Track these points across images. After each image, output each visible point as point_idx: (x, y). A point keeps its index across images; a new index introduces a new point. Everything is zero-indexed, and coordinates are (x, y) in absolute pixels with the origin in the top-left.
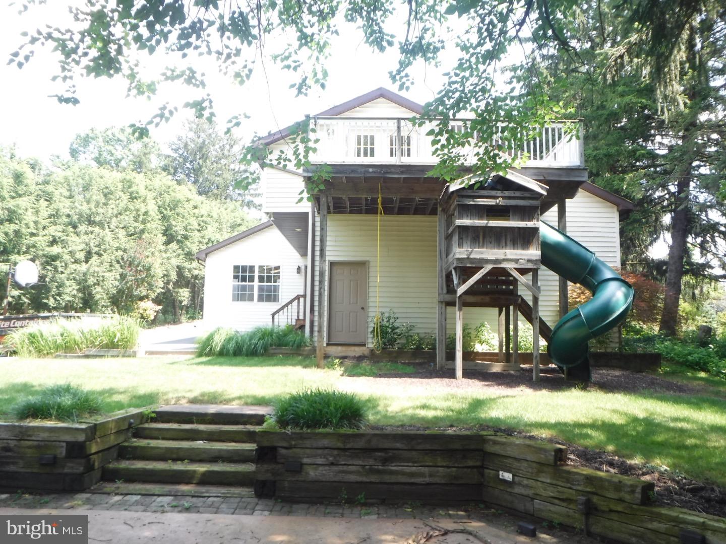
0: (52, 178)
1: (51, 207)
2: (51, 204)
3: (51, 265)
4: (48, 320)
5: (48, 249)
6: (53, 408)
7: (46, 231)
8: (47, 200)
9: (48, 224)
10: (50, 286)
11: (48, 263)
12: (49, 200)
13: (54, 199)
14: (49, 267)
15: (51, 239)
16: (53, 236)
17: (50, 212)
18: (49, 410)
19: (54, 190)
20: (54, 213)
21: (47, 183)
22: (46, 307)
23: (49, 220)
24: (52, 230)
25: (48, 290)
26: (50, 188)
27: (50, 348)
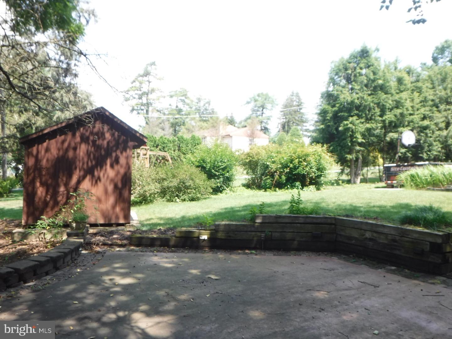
0: (421, 77)
1: (421, 96)
2: (421, 94)
3: (423, 133)
4: (422, 167)
5: (421, 123)
6: (421, 220)
7: (419, 112)
8: (418, 92)
9: (420, 107)
10: (423, 145)
11: (422, 132)
12: (420, 92)
13: (423, 90)
14: (422, 134)
15: (422, 116)
16: (424, 114)
17: (421, 99)
18: (419, 221)
19: (422, 85)
20: (423, 99)
21: (418, 81)
22: (422, 159)
23: (421, 104)
24: (422, 110)
25: (423, 148)
26: (420, 84)
27: (424, 184)
